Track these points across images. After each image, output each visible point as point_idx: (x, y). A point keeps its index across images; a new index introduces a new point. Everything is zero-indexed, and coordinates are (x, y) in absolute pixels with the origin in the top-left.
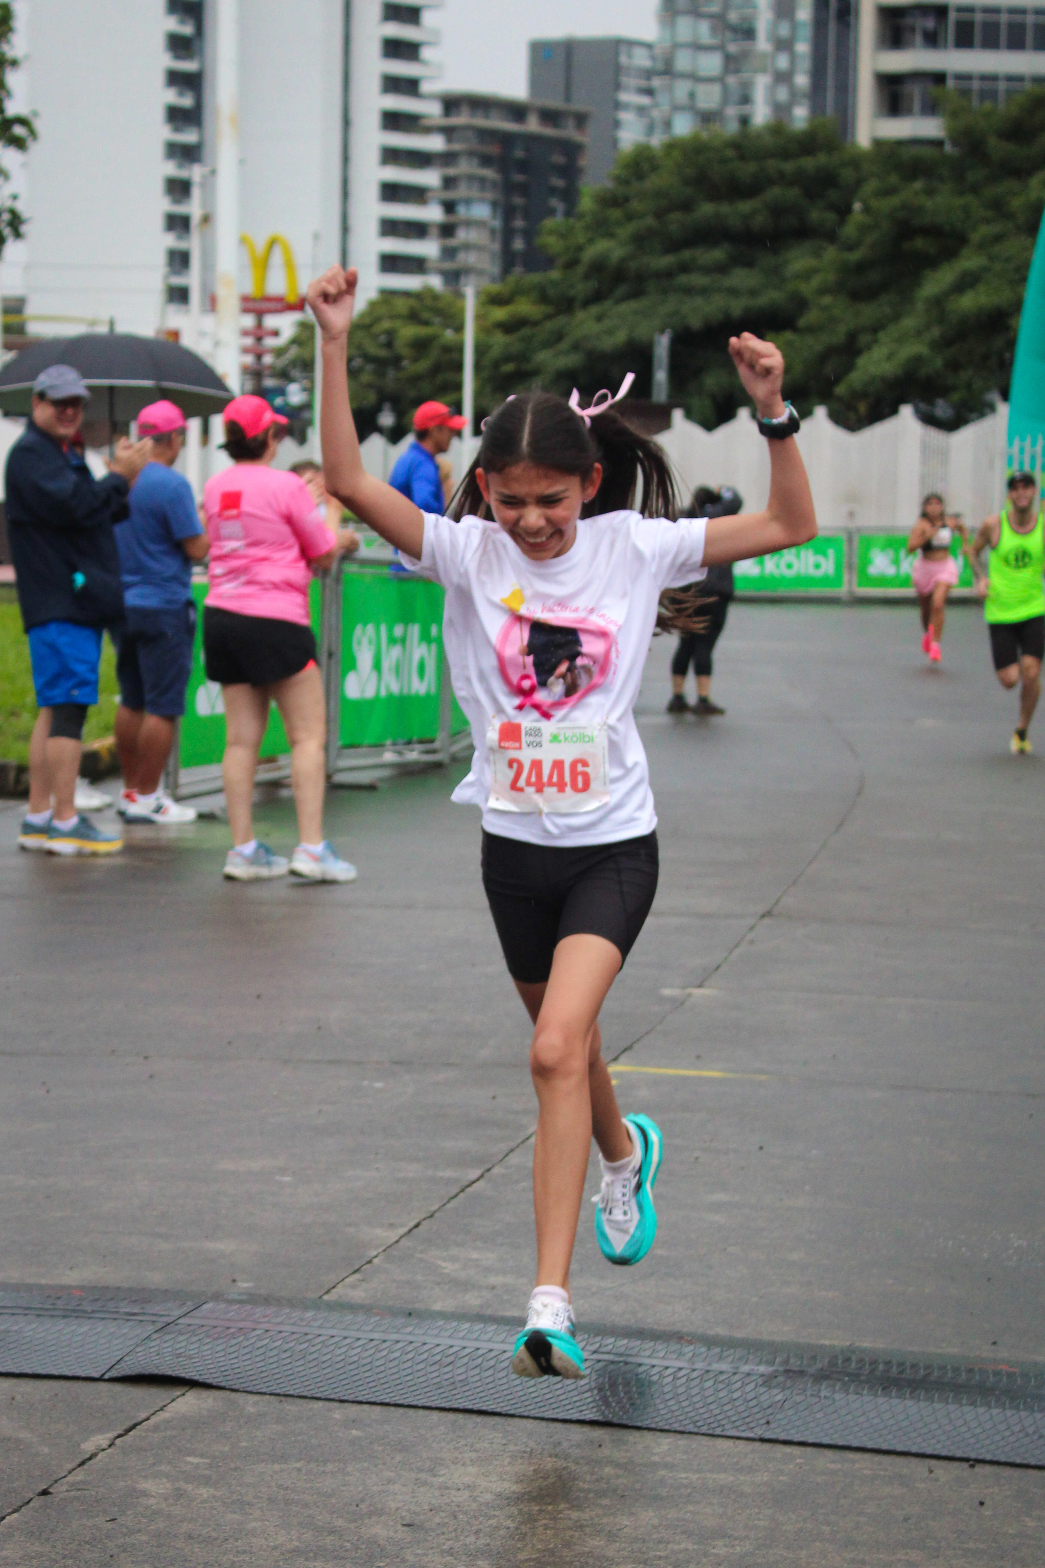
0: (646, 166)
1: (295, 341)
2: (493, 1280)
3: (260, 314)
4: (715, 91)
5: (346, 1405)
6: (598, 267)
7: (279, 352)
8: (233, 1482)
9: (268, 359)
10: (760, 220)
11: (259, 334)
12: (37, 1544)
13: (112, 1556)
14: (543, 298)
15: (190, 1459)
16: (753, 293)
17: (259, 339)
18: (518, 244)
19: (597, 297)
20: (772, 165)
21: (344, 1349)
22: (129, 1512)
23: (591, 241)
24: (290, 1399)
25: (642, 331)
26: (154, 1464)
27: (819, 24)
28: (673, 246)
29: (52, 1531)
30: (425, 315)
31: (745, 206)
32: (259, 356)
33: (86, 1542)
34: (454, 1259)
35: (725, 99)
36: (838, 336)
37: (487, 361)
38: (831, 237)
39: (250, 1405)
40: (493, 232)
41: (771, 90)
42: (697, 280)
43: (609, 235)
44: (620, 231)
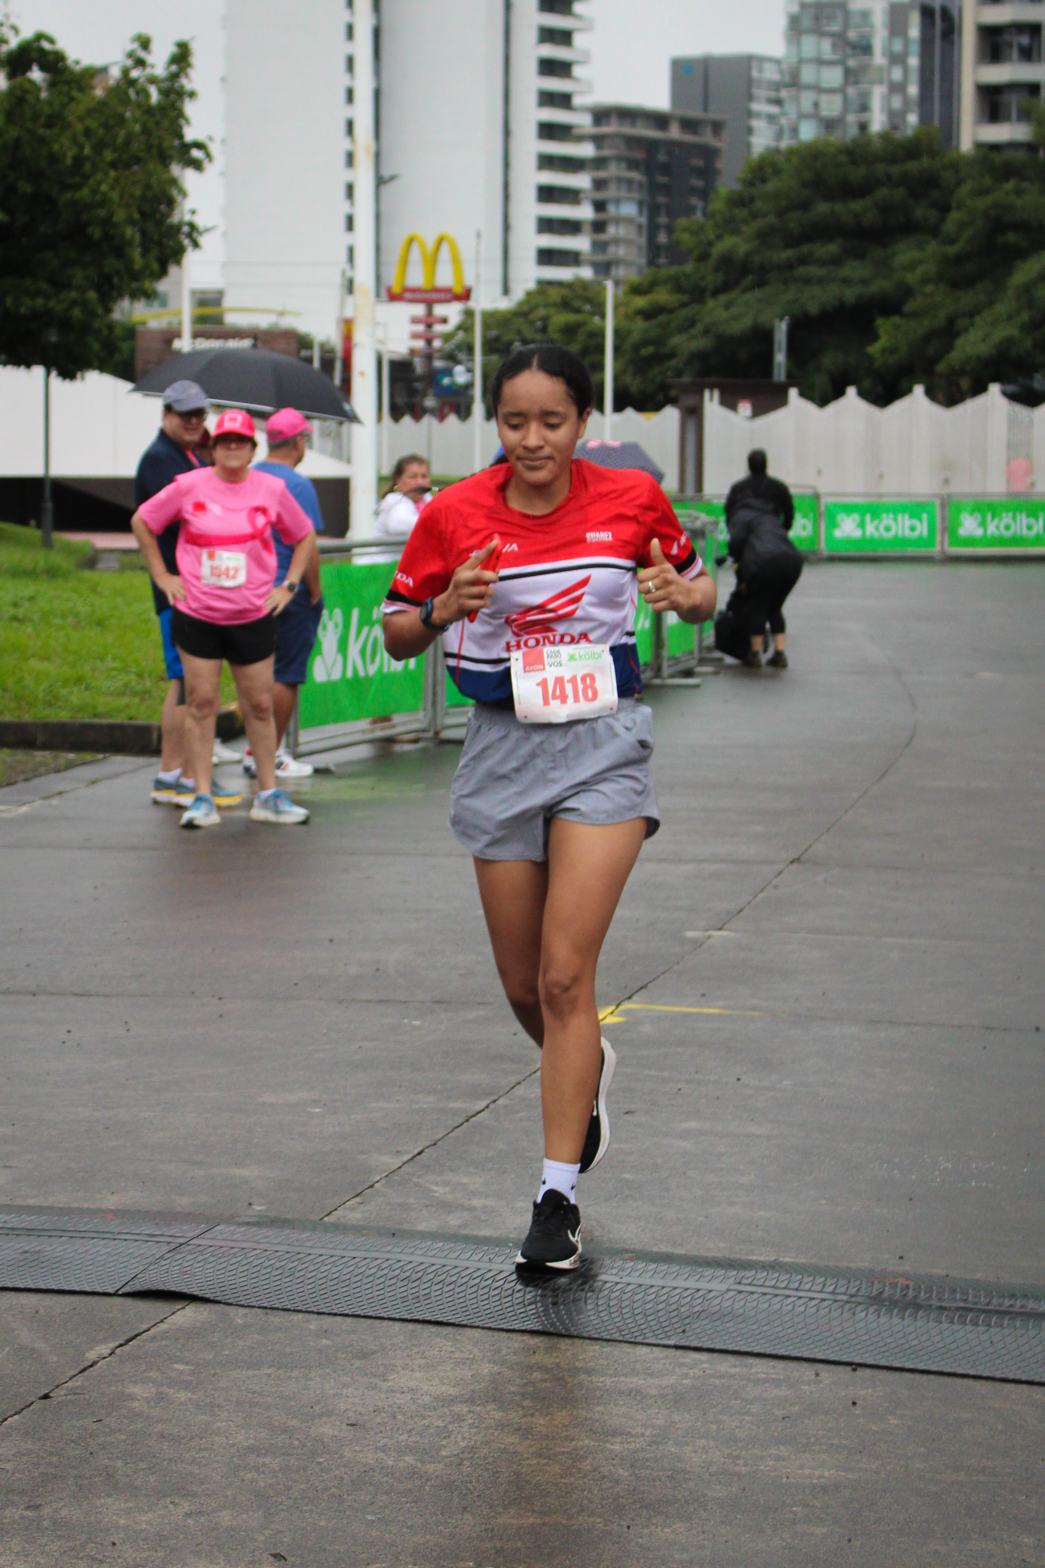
0: (769, 171)
1: (460, 328)
2: (476, 1202)
3: (429, 304)
4: (838, 100)
5: (322, 1316)
6: (726, 261)
7: (447, 337)
8: (210, 1387)
9: (437, 344)
10: (870, 218)
11: (429, 321)
12: (30, 1442)
13: (91, 1453)
14: (678, 288)
15: (176, 1366)
16: (864, 282)
17: (429, 326)
18: (662, 238)
19: (725, 288)
20: (880, 169)
21: (328, 1267)
22: (114, 1414)
23: (719, 237)
24: (275, 1312)
25: (764, 318)
26: (145, 1371)
27: (926, 42)
28: (793, 241)
29: (45, 1431)
30: (577, 304)
31: (857, 206)
32: (429, 342)
33: (73, 1441)
34: (446, 1183)
35: (846, 109)
36: (939, 320)
37: (627, 346)
38: (934, 231)
39: (239, 1316)
40: (640, 227)
41: (887, 99)
42: (814, 271)
43: (735, 232)
44: (745, 229)
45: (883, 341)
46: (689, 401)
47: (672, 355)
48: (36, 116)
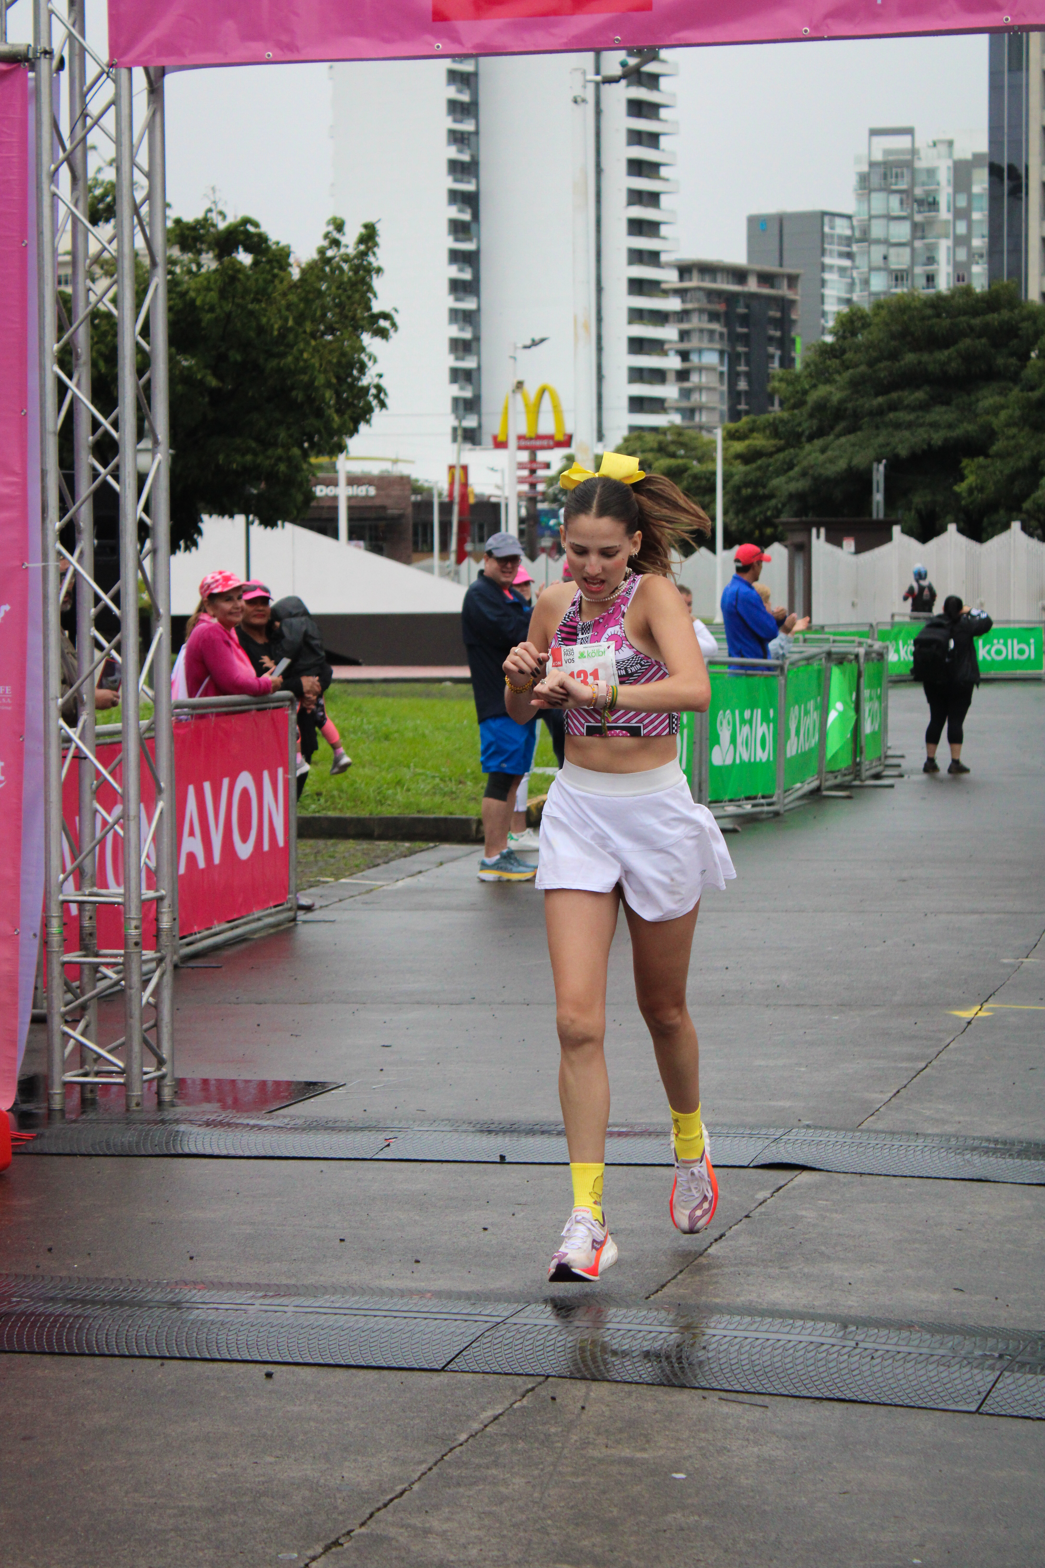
0: (858, 324)
3: (533, 450)
4: (906, 253)
6: (821, 407)
9: (541, 488)
10: (955, 366)
11: (533, 467)
14: (776, 434)
16: (950, 426)
17: (533, 471)
19: (820, 433)
20: (964, 321)
23: (814, 386)
25: (860, 460)
27: (995, 198)
28: (883, 389)
30: (673, 449)
31: (942, 355)
32: (533, 485)
35: (914, 262)
37: (732, 486)
38: (1014, 379)
40: (721, 376)
41: (952, 252)
42: (904, 416)
43: (828, 381)
44: (837, 377)
45: (971, 479)
46: (798, 538)
47: (771, 496)
48: (246, 291)
